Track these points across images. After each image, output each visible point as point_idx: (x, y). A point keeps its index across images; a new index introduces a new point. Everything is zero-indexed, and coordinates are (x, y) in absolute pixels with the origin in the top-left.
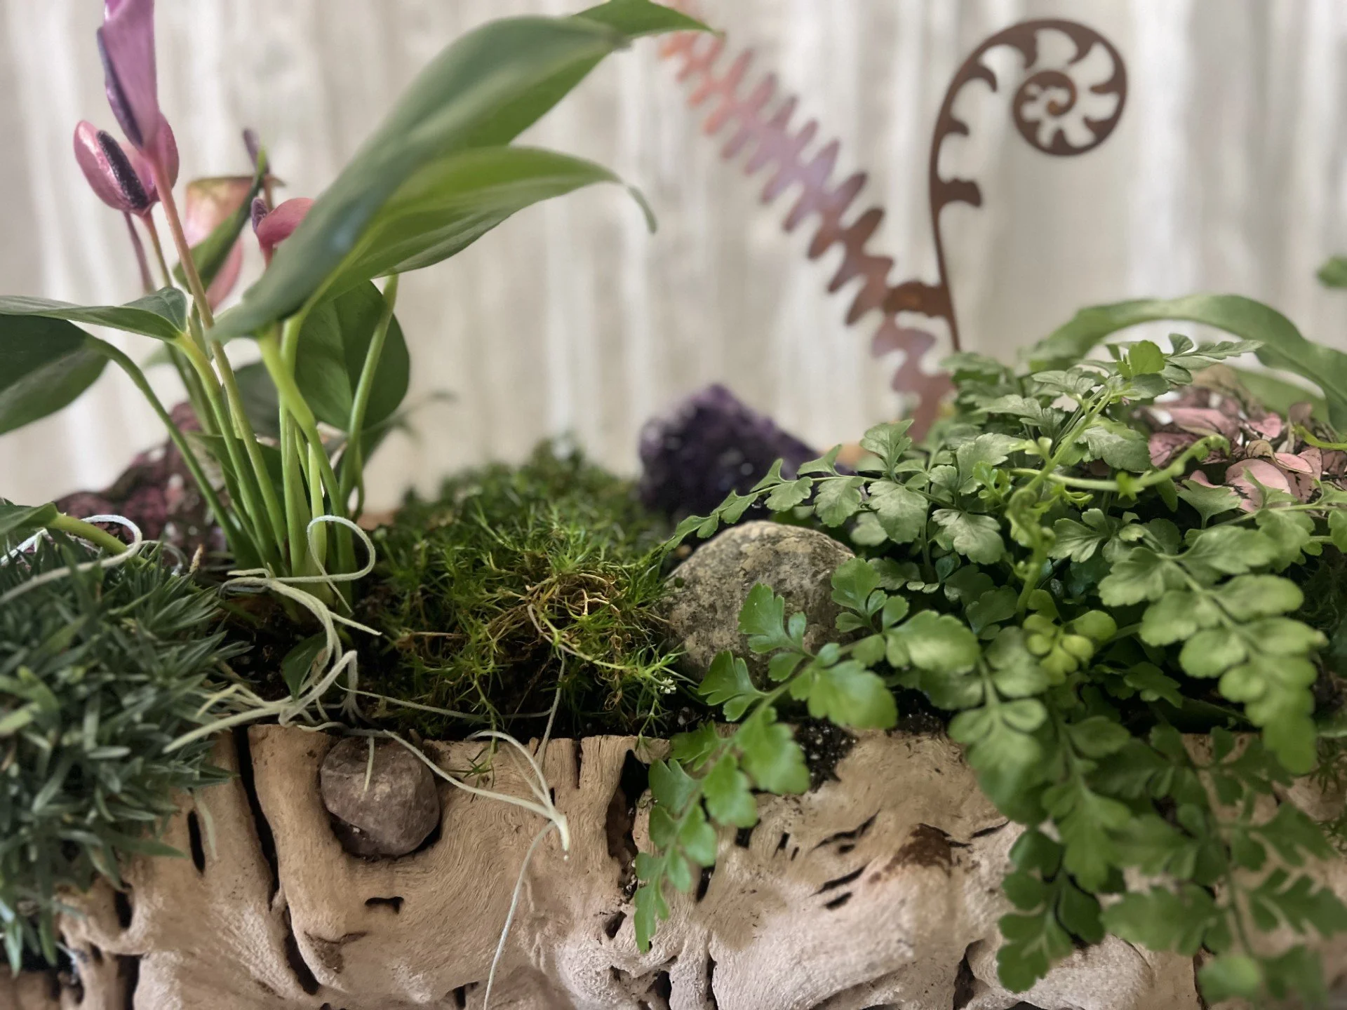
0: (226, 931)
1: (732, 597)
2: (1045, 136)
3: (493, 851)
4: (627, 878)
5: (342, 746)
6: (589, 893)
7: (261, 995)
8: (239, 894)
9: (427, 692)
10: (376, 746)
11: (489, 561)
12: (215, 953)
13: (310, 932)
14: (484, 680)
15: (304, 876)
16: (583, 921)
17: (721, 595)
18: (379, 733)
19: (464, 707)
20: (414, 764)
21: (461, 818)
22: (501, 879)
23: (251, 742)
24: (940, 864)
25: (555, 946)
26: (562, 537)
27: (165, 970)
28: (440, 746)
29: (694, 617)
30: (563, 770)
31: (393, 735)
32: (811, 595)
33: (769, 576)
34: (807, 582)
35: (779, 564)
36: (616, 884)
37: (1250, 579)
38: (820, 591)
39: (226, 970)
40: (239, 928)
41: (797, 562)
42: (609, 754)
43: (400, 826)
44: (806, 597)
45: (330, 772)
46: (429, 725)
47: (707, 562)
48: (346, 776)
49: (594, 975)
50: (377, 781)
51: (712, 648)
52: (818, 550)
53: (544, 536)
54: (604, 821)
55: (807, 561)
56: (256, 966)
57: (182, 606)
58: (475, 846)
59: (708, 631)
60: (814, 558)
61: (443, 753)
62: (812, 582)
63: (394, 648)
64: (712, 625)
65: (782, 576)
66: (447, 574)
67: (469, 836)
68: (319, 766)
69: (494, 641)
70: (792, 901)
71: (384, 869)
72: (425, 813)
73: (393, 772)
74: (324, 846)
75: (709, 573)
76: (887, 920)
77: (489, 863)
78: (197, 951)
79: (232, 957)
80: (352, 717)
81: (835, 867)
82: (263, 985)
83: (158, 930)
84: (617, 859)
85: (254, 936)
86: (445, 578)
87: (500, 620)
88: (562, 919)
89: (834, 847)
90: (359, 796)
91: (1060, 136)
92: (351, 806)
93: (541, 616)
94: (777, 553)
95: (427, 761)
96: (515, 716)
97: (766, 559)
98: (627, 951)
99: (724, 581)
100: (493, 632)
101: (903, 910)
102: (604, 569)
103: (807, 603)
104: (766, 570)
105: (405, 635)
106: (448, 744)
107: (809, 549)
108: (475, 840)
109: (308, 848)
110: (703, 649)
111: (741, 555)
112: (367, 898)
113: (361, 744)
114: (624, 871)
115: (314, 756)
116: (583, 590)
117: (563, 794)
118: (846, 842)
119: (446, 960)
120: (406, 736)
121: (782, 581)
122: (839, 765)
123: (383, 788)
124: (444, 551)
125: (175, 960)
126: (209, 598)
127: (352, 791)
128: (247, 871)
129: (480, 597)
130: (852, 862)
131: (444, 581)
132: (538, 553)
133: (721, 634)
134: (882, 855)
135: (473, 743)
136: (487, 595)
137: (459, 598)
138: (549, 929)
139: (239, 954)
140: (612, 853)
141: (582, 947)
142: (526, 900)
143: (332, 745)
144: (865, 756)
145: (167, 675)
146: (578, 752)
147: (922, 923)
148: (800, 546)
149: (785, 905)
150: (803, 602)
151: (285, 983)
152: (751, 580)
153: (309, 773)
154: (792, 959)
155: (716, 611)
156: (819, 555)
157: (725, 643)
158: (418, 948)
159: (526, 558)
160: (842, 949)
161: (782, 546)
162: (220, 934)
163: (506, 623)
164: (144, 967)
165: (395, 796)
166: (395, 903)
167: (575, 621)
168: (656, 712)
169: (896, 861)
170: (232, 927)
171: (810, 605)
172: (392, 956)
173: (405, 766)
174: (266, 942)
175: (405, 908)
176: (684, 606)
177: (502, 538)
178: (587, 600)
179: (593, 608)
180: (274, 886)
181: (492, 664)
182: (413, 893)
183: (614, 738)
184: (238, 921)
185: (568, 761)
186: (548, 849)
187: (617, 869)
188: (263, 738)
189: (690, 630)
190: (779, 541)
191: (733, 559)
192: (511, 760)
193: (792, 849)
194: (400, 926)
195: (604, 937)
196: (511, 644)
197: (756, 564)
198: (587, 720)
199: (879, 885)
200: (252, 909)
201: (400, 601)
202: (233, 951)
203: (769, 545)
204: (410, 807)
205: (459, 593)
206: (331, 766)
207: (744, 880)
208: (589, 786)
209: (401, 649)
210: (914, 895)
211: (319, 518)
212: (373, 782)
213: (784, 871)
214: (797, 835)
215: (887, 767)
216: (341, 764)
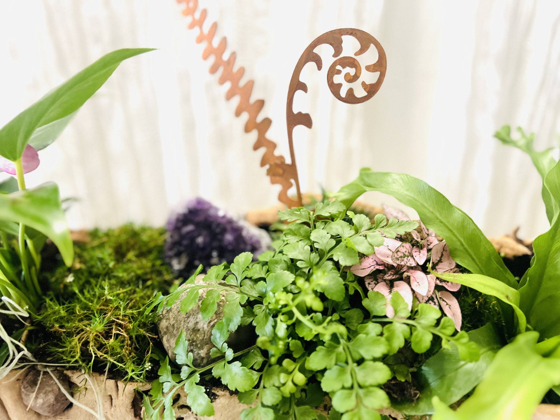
1: (180, 324)
2: (343, 93)
5: (30, 377)
10: (43, 376)
17: (177, 321)
18: (45, 370)
20: (55, 388)
29: (167, 328)
31: (49, 371)
32: (206, 333)
33: (194, 318)
34: (206, 326)
35: (198, 313)
37: (371, 363)
44: (204, 333)
45: (23, 390)
50: (38, 398)
59: (170, 337)
62: (208, 326)
64: (172, 335)
65: (198, 320)
68: (21, 385)
73: (45, 393)
91: (350, 91)
97: (194, 308)
99: (179, 314)
103: (204, 336)
104: (193, 315)
106: (73, 373)
110: (168, 345)
113: (37, 374)
115: (20, 381)
117: (114, 398)
121: (197, 323)
123: (40, 401)
143: (27, 376)
144: (221, 403)
146: (117, 385)
150: (203, 335)
153: (18, 388)
155: (174, 329)
165: (45, 404)
173: (51, 389)
176: (165, 321)
178: (114, 332)
179: (117, 335)
185: (114, 388)
189: (165, 333)
197: (191, 310)
204: (53, 405)
206: (24, 387)
208: (121, 398)
212: (36, 398)
215: (230, 407)
216: (27, 387)
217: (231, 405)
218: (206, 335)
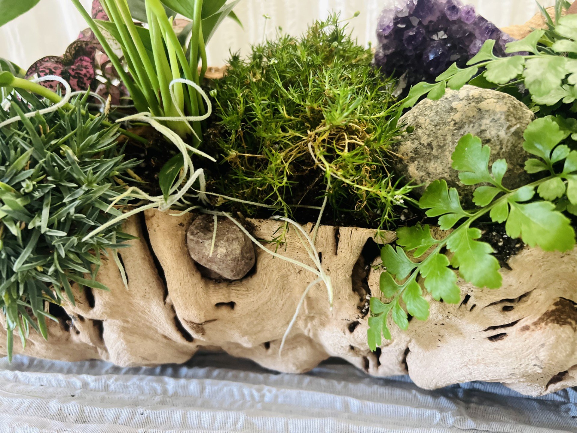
0: (143, 312)
1: (445, 140)
3: (285, 282)
4: (363, 304)
5: (198, 221)
6: (340, 309)
7: (165, 341)
8: (147, 296)
9: (247, 188)
10: (218, 221)
11: (283, 111)
12: (139, 321)
13: (186, 319)
14: (280, 189)
15: (180, 293)
16: (335, 321)
17: (437, 137)
18: (220, 214)
19: (268, 202)
20: (240, 235)
21: (268, 263)
22: (289, 297)
23: (146, 218)
24: (570, 324)
25: (319, 330)
26: (331, 95)
27: (115, 327)
28: (255, 222)
29: (416, 151)
30: (328, 244)
31: (227, 215)
32: (505, 142)
33: (473, 127)
34: (502, 134)
35: (481, 118)
36: (356, 307)
38: (511, 140)
39: (146, 329)
40: (149, 311)
41: (496, 118)
42: (357, 239)
43: (232, 271)
44: (501, 144)
45: (191, 237)
46: (248, 208)
47: (426, 113)
48: (201, 241)
49: (340, 347)
50: (218, 246)
51: (428, 174)
52: (511, 109)
53: (319, 95)
54: (350, 273)
55: (503, 117)
56: (161, 329)
57: (95, 138)
58: (275, 279)
59: (425, 161)
60: (508, 115)
61: (257, 226)
62: (506, 134)
63: (227, 161)
64: (429, 158)
65: (483, 128)
66: (256, 119)
67: (272, 274)
68: (186, 231)
69: (287, 165)
70: (466, 332)
71: (225, 288)
72: (247, 261)
73: (228, 240)
74: (191, 277)
75: (428, 121)
76: (531, 353)
77: (283, 288)
78: (129, 320)
79: (148, 324)
80: (204, 202)
81: (500, 319)
82: (165, 337)
83: (108, 311)
84: (357, 293)
85: (158, 316)
86: (256, 121)
87: (290, 151)
88: (323, 317)
89: (500, 307)
90: (209, 254)
92: (204, 259)
93: (318, 153)
94: (480, 110)
95: (247, 233)
96: (298, 206)
97: (471, 114)
98: (360, 340)
99: (439, 127)
100: (286, 159)
101: (542, 349)
102: (359, 119)
103: (501, 148)
104: (471, 122)
105: (233, 153)
106: (260, 221)
107: (505, 109)
108: (275, 276)
109: (182, 278)
110: (422, 174)
111: (452, 109)
112: (216, 303)
113: (209, 219)
114: (361, 300)
115: (183, 226)
116: (345, 134)
117: (327, 257)
118: (509, 304)
119: (259, 332)
120: (235, 216)
121: (482, 131)
122: (511, 258)
123: (222, 251)
124: (254, 104)
125: (119, 323)
126: (115, 130)
127: (204, 251)
128: (151, 285)
129: (277, 135)
130: (511, 317)
131: (255, 124)
132: (315, 106)
133: (436, 165)
134: (532, 315)
135: (274, 221)
136: (283, 134)
137: (264, 135)
138: (316, 322)
139: (151, 323)
140: (355, 289)
141: (334, 334)
142: (304, 308)
143: (193, 220)
144: (532, 255)
145: (90, 183)
146: (337, 234)
147: (552, 357)
148: (498, 106)
149: (461, 334)
150: (498, 147)
151: (177, 337)
152: (460, 128)
153: (180, 236)
154: (462, 363)
155: (432, 149)
156: (512, 113)
157: (438, 172)
158: (244, 326)
159: (307, 110)
160: (497, 364)
161: (483, 105)
162: (140, 314)
163: (294, 153)
164: (105, 324)
165: (229, 255)
166: (232, 305)
167: (338, 156)
168: (389, 216)
169: (541, 320)
170: (146, 311)
171: (504, 150)
172: (230, 329)
173: (234, 236)
174: (164, 319)
175: (237, 308)
176: (409, 143)
177: (291, 94)
178: (347, 141)
179: (352, 147)
180: (166, 293)
181: (285, 179)
182: (241, 301)
183: (360, 229)
184: (149, 308)
185: (331, 240)
186: (317, 285)
187: (357, 298)
188: (152, 216)
189: (413, 160)
190: (481, 101)
191: (445, 111)
192: (296, 234)
193: (472, 305)
194: (234, 316)
195: (347, 331)
196: (296, 165)
197: (464, 117)
198: (342, 213)
199: (527, 332)
200: (155, 303)
201: (230, 134)
202: (147, 321)
203: (474, 104)
204: (238, 260)
205: (265, 131)
206: (192, 234)
207: (438, 319)
208: (343, 255)
209: (231, 162)
210: (551, 342)
211: (177, 81)
212: (216, 246)
213: (464, 316)
214: (476, 298)
215: (545, 263)
216: (198, 233)
217: (548, 259)
218: (504, 147)
